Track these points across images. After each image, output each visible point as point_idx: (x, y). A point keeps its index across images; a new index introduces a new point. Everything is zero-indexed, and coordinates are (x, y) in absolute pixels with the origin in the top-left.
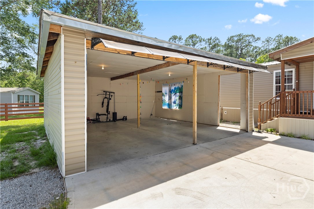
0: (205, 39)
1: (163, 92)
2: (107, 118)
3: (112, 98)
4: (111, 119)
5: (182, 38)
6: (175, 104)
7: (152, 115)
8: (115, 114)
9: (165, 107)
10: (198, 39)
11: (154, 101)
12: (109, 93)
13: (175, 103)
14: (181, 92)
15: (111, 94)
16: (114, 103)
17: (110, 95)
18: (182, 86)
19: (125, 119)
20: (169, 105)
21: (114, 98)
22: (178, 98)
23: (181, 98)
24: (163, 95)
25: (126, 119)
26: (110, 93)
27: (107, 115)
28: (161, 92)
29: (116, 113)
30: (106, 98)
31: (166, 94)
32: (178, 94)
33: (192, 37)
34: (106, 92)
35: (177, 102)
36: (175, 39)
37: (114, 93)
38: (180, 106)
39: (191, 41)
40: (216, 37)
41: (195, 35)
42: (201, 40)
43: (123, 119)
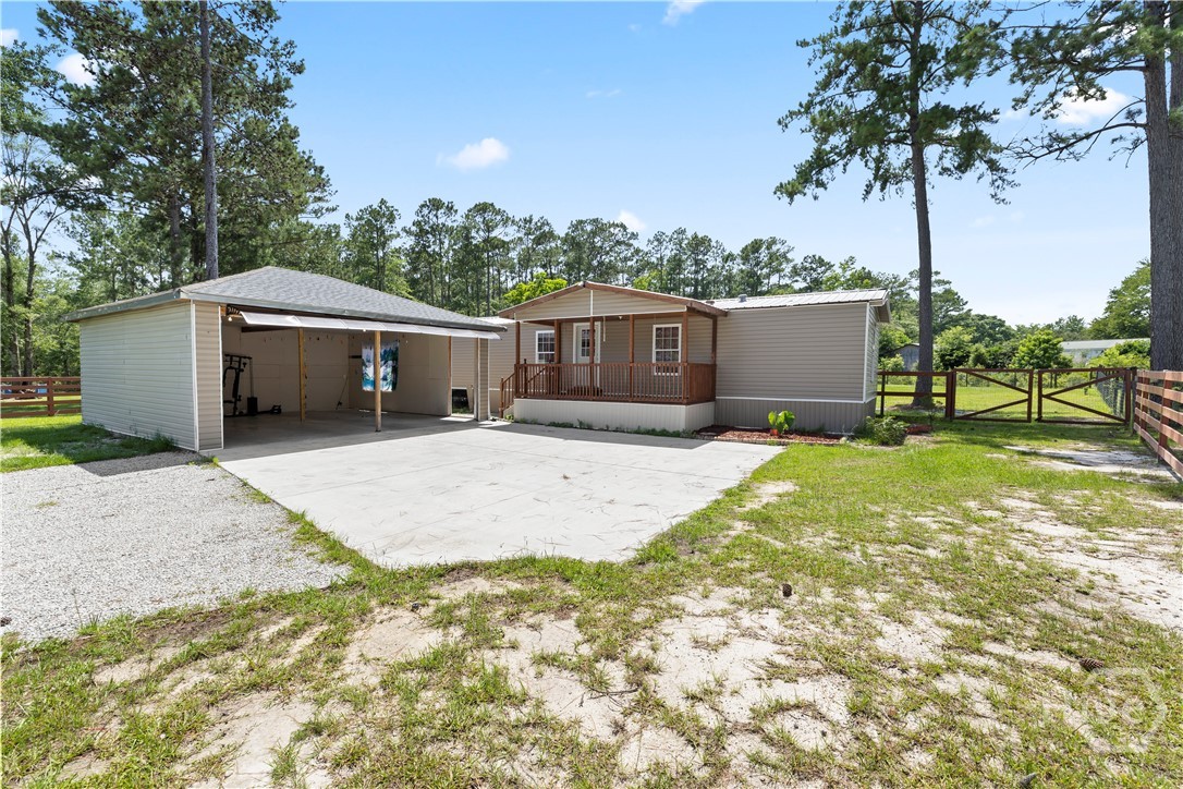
0: (517, 219)
1: (364, 357)
2: (235, 408)
3: (247, 369)
4: (245, 411)
5: (455, 208)
6: (385, 383)
7: (340, 403)
8: (252, 402)
9: (368, 388)
10: (499, 217)
11: (345, 376)
12: (238, 359)
13: (385, 379)
14: (395, 359)
15: (243, 360)
16: (251, 378)
17: (240, 362)
18: (397, 349)
19: (276, 411)
20: (374, 383)
21: (251, 368)
22: (389, 370)
23: (395, 370)
24: (364, 364)
25: (279, 411)
26: (240, 357)
27: (235, 403)
28: (361, 357)
29: (256, 399)
30: (231, 368)
31: (369, 361)
32: (390, 362)
33: (482, 208)
34: (232, 356)
35: (390, 377)
36: (437, 210)
37: (250, 358)
38: (394, 385)
39: (479, 219)
40: (542, 218)
41: (492, 205)
42: (506, 221)
43: (271, 411)
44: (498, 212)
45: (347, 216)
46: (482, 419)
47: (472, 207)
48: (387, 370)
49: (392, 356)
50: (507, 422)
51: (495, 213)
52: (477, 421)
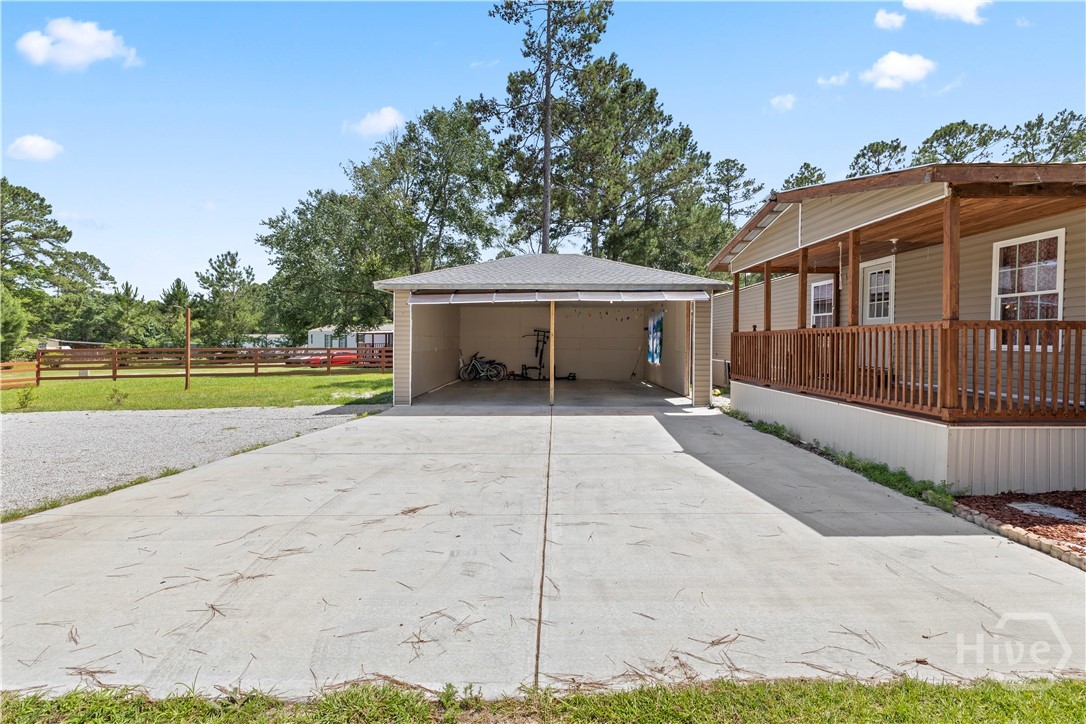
2: (540, 374)
5: (902, 146)
7: (634, 374)
10: (975, 137)
11: (639, 348)
14: (661, 330)
18: (662, 319)
19: (571, 378)
25: (574, 378)
27: (540, 370)
30: (539, 341)
33: (947, 132)
34: (539, 331)
38: (660, 359)
40: (1062, 114)
41: (964, 123)
42: (986, 137)
43: (567, 378)
44: (972, 130)
46: (696, 404)
47: (930, 136)
48: (657, 342)
49: (659, 327)
50: (716, 412)
51: (969, 133)
52: (691, 406)
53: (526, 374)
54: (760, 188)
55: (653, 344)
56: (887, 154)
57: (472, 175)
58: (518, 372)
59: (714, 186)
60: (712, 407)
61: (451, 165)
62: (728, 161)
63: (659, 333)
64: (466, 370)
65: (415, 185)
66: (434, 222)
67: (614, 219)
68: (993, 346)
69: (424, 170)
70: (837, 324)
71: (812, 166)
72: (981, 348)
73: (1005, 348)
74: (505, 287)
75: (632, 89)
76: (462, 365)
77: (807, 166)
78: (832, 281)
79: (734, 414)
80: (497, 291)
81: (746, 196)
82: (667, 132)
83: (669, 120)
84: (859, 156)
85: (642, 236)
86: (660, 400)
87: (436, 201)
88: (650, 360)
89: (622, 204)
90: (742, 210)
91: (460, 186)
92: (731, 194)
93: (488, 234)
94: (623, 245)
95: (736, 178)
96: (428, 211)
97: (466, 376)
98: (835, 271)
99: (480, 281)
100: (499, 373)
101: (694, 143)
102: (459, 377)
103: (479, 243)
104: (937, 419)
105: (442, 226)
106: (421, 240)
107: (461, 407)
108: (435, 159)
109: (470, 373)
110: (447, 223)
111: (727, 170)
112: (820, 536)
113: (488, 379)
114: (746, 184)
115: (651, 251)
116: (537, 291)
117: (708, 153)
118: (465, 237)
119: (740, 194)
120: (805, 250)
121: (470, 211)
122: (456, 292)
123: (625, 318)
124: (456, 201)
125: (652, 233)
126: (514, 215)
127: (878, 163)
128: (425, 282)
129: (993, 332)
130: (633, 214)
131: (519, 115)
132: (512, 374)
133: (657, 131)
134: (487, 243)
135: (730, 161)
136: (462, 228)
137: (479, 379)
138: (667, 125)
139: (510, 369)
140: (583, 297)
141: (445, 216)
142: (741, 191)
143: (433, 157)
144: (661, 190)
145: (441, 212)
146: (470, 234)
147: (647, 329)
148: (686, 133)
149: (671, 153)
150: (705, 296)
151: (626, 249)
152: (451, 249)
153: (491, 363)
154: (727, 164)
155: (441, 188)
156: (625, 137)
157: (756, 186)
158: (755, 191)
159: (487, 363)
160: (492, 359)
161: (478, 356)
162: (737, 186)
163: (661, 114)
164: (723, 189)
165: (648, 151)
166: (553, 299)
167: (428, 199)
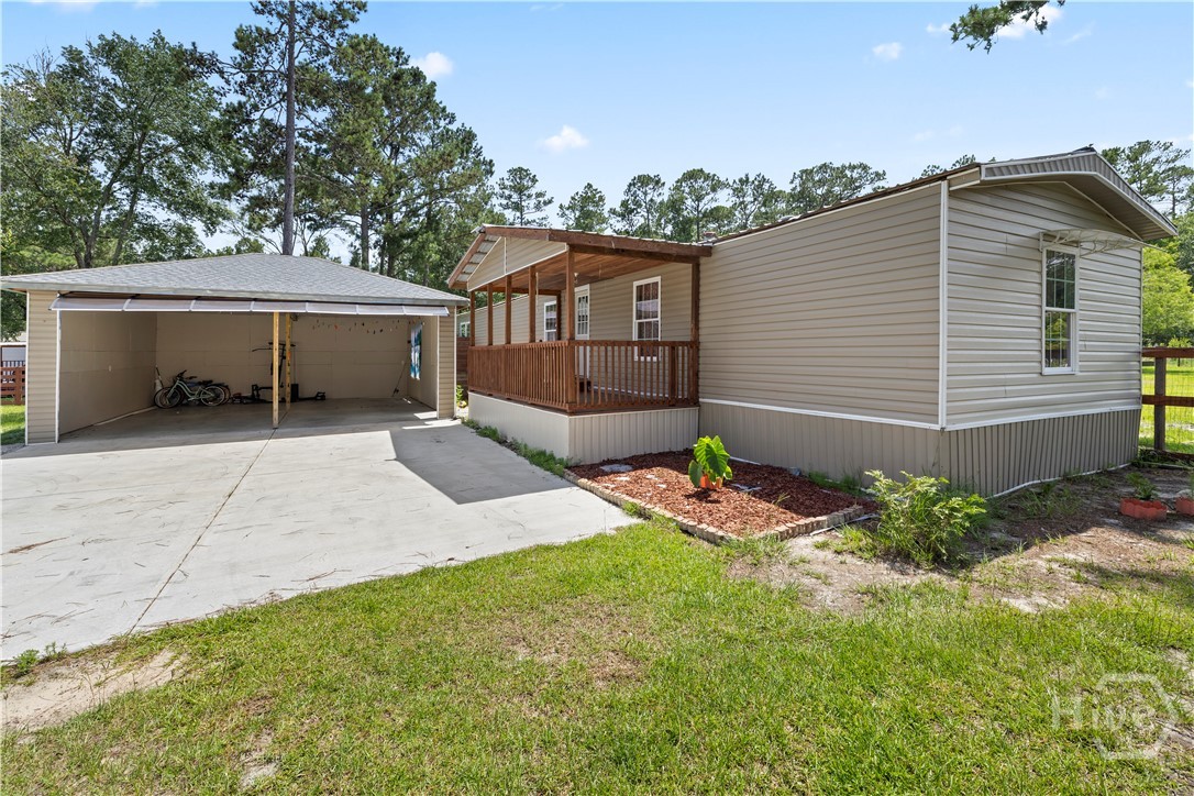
5: (662, 181)
7: (397, 391)
8: (295, 388)
10: (709, 183)
11: (403, 362)
19: (320, 398)
25: (323, 397)
29: (297, 385)
36: (646, 186)
40: (759, 176)
41: (701, 170)
42: (717, 185)
43: (314, 399)
44: (707, 177)
45: (561, 207)
46: (441, 417)
47: (680, 177)
48: (417, 355)
49: (419, 341)
50: (458, 422)
51: (705, 180)
52: (436, 419)
53: (258, 395)
54: (550, 202)
55: (415, 356)
56: (651, 186)
57: (184, 139)
58: (247, 393)
59: (507, 192)
60: (455, 419)
61: (149, 119)
62: (520, 169)
63: (418, 347)
64: (166, 394)
65: (86, 135)
66: (121, 193)
67: (390, 217)
68: (636, 358)
69: (102, 117)
70: (559, 338)
71: (594, 187)
72: (629, 359)
73: (642, 358)
74: (209, 293)
75: (407, 78)
76: (159, 388)
77: (589, 186)
78: (555, 302)
79: (471, 424)
80: (198, 298)
81: (538, 207)
82: (448, 131)
83: (452, 118)
84: (630, 185)
85: (420, 239)
86: (409, 416)
87: (124, 163)
88: (413, 375)
89: (399, 200)
90: (534, 221)
91: (167, 149)
92: (523, 203)
93: (213, 219)
94: (399, 246)
95: (528, 188)
96: (110, 175)
97: (166, 402)
98: (558, 294)
99: (173, 285)
100: (218, 396)
101: (478, 147)
102: (155, 404)
103: (198, 226)
104: (564, 412)
105: (134, 200)
106: (98, 214)
107: (143, 439)
108: (123, 106)
109: (173, 397)
110: (144, 196)
111: (520, 178)
112: (454, 503)
113: (201, 404)
114: (539, 195)
115: (430, 256)
116: (255, 300)
117: (491, 161)
118: (176, 217)
119: (532, 205)
120: (509, 277)
121: (183, 184)
122: (135, 297)
123: (378, 330)
124: (160, 168)
125: (432, 237)
126: (246, 202)
127: (645, 194)
128: (84, 282)
129: (636, 348)
130: (414, 213)
131: (252, 80)
132: (239, 396)
133: (439, 127)
134: (211, 227)
135: (522, 169)
136: (173, 205)
137: (187, 405)
138: (450, 123)
139: (234, 391)
140: (310, 309)
141: (141, 185)
142: (532, 202)
143: (119, 103)
144: (442, 192)
145: (133, 180)
146: (183, 215)
147: (409, 342)
148: (469, 137)
149: (449, 155)
150: (446, 312)
151: (405, 251)
152: (150, 231)
153: (206, 383)
154: (519, 173)
155: (132, 147)
156: (402, 125)
157: (546, 198)
158: (545, 203)
159: (200, 383)
160: (207, 378)
161: (186, 375)
162: (529, 196)
163: (444, 109)
164: (515, 198)
165: (428, 146)
166: (276, 310)
167: (110, 159)
